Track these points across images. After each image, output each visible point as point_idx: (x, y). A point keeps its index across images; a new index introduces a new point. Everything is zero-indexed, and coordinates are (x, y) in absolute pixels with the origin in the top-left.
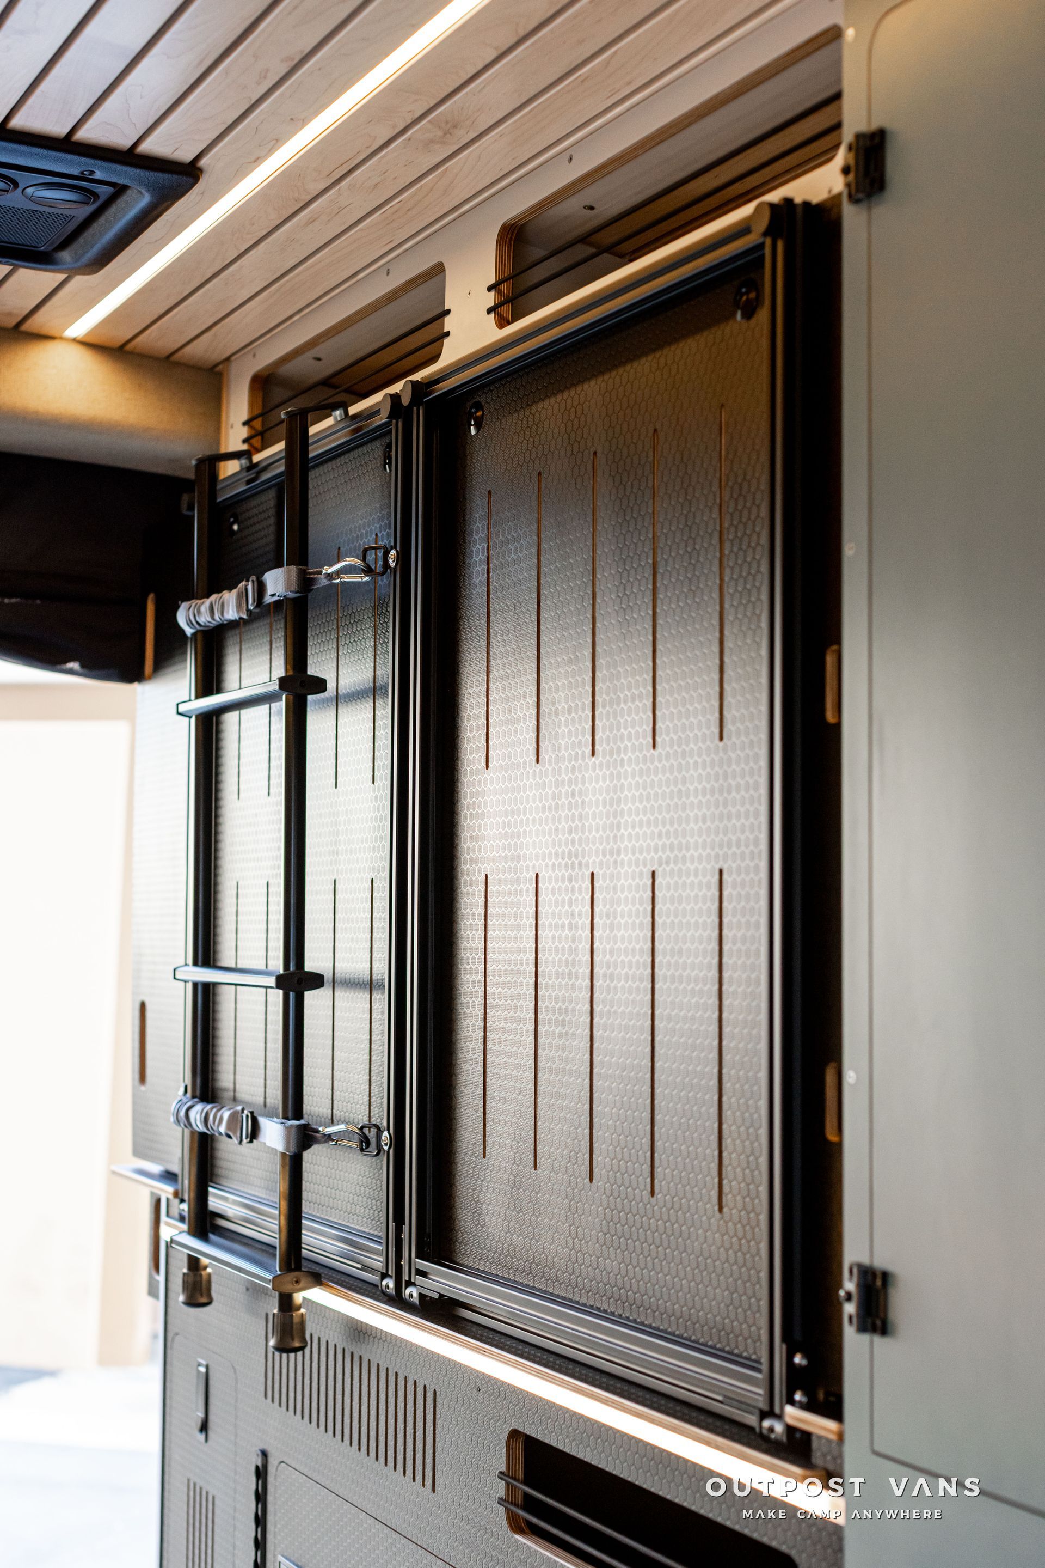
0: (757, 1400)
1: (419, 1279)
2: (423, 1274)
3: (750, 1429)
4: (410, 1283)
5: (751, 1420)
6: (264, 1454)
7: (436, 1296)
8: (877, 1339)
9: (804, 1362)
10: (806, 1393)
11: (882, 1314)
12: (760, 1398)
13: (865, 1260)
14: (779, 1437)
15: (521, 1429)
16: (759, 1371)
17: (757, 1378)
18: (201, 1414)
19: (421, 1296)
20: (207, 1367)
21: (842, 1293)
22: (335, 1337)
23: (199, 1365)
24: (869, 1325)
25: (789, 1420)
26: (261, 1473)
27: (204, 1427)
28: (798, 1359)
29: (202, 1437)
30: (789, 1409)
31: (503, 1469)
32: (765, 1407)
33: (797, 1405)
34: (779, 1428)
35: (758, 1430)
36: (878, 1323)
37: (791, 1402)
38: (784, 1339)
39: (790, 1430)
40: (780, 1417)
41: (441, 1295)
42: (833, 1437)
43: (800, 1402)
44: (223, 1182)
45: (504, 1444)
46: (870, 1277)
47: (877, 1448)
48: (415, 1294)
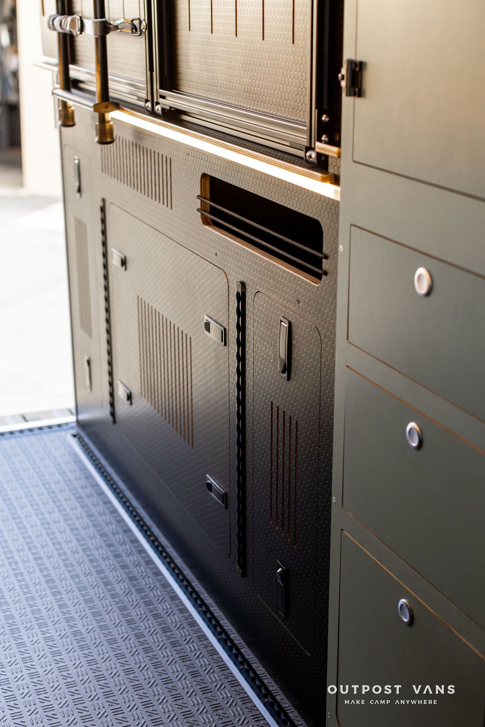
0: (304, 141)
1: (161, 100)
2: (163, 97)
3: (301, 158)
4: (158, 103)
5: (301, 154)
6: (104, 200)
7: (168, 108)
8: (357, 100)
9: (327, 119)
10: (328, 136)
11: (359, 85)
12: (306, 140)
13: (353, 57)
14: (313, 160)
15: (206, 173)
16: (305, 126)
17: (304, 130)
18: (77, 184)
19: (163, 109)
20: (79, 160)
21: (340, 75)
22: (128, 137)
23: (75, 159)
24: (352, 93)
25: (317, 150)
26: (103, 210)
27: (79, 190)
28: (324, 118)
29: (78, 195)
30: (318, 144)
31: (199, 194)
32: (308, 146)
33: (323, 142)
34: (314, 155)
35: (304, 158)
36: (357, 90)
37: (320, 140)
38: (317, 107)
39: (319, 155)
40: (313, 149)
41: (171, 108)
42: (336, 156)
43: (324, 141)
44: (80, 63)
45: (199, 181)
46: (353, 65)
47: (355, 159)
48: (160, 109)
